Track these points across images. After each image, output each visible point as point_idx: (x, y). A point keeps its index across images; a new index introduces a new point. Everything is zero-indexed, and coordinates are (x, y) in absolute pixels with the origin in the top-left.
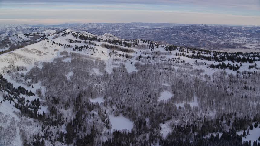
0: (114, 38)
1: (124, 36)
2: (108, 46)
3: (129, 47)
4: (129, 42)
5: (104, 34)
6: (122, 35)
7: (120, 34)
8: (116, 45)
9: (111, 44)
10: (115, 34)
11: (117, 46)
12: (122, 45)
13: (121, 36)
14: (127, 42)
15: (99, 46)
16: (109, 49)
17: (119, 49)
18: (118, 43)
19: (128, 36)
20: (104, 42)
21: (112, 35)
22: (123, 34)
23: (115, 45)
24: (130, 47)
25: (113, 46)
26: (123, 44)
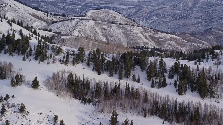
0: (128, 27)
1: (166, 19)
2: (86, 85)
3: (203, 96)
4: (205, 65)
5: (89, 14)
6: (158, 15)
7: (151, 12)
8: (131, 83)
9: (104, 78)
10: (134, 10)
11: (136, 86)
12: (163, 84)
13: (155, 18)
14: (191, 65)
15: (35, 84)
16: (89, 107)
17: (148, 106)
18: (142, 69)
19: (182, 17)
20: (65, 62)
21: (119, 18)
22: (160, 11)
23: (123, 83)
24: (212, 95)
25: (116, 90)
26: (171, 77)
